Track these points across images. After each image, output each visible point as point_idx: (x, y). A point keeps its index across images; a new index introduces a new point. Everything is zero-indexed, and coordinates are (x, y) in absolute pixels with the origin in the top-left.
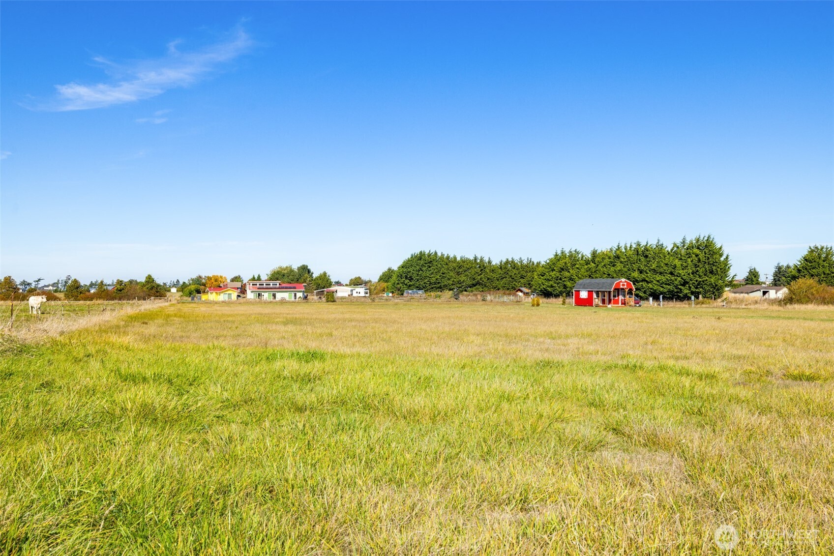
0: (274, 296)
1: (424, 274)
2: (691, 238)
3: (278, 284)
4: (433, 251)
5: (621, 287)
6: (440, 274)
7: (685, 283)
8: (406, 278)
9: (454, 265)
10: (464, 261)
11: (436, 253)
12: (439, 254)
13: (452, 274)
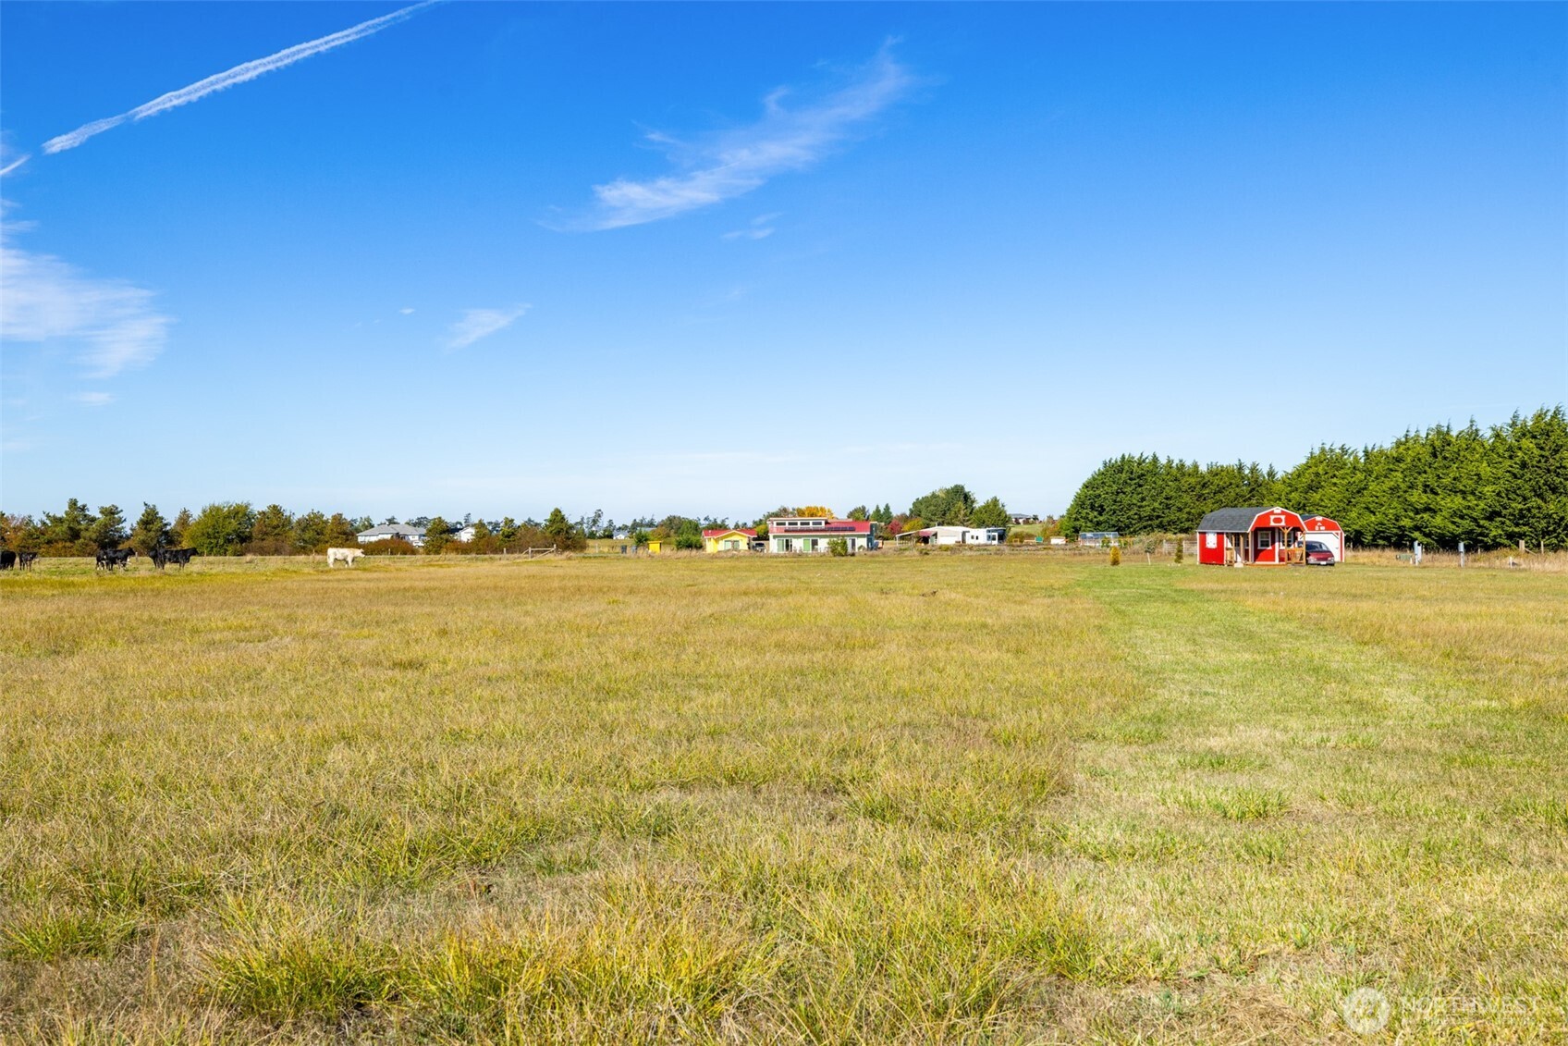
0: (815, 543)
1: (1126, 500)
2: (1527, 415)
3: (823, 522)
4: (1148, 454)
5: (1272, 524)
6: (1160, 499)
7: (1491, 516)
8: (1093, 508)
9: (1192, 480)
10: (1216, 472)
11: (1155, 459)
12: (1163, 461)
13: (1186, 498)
